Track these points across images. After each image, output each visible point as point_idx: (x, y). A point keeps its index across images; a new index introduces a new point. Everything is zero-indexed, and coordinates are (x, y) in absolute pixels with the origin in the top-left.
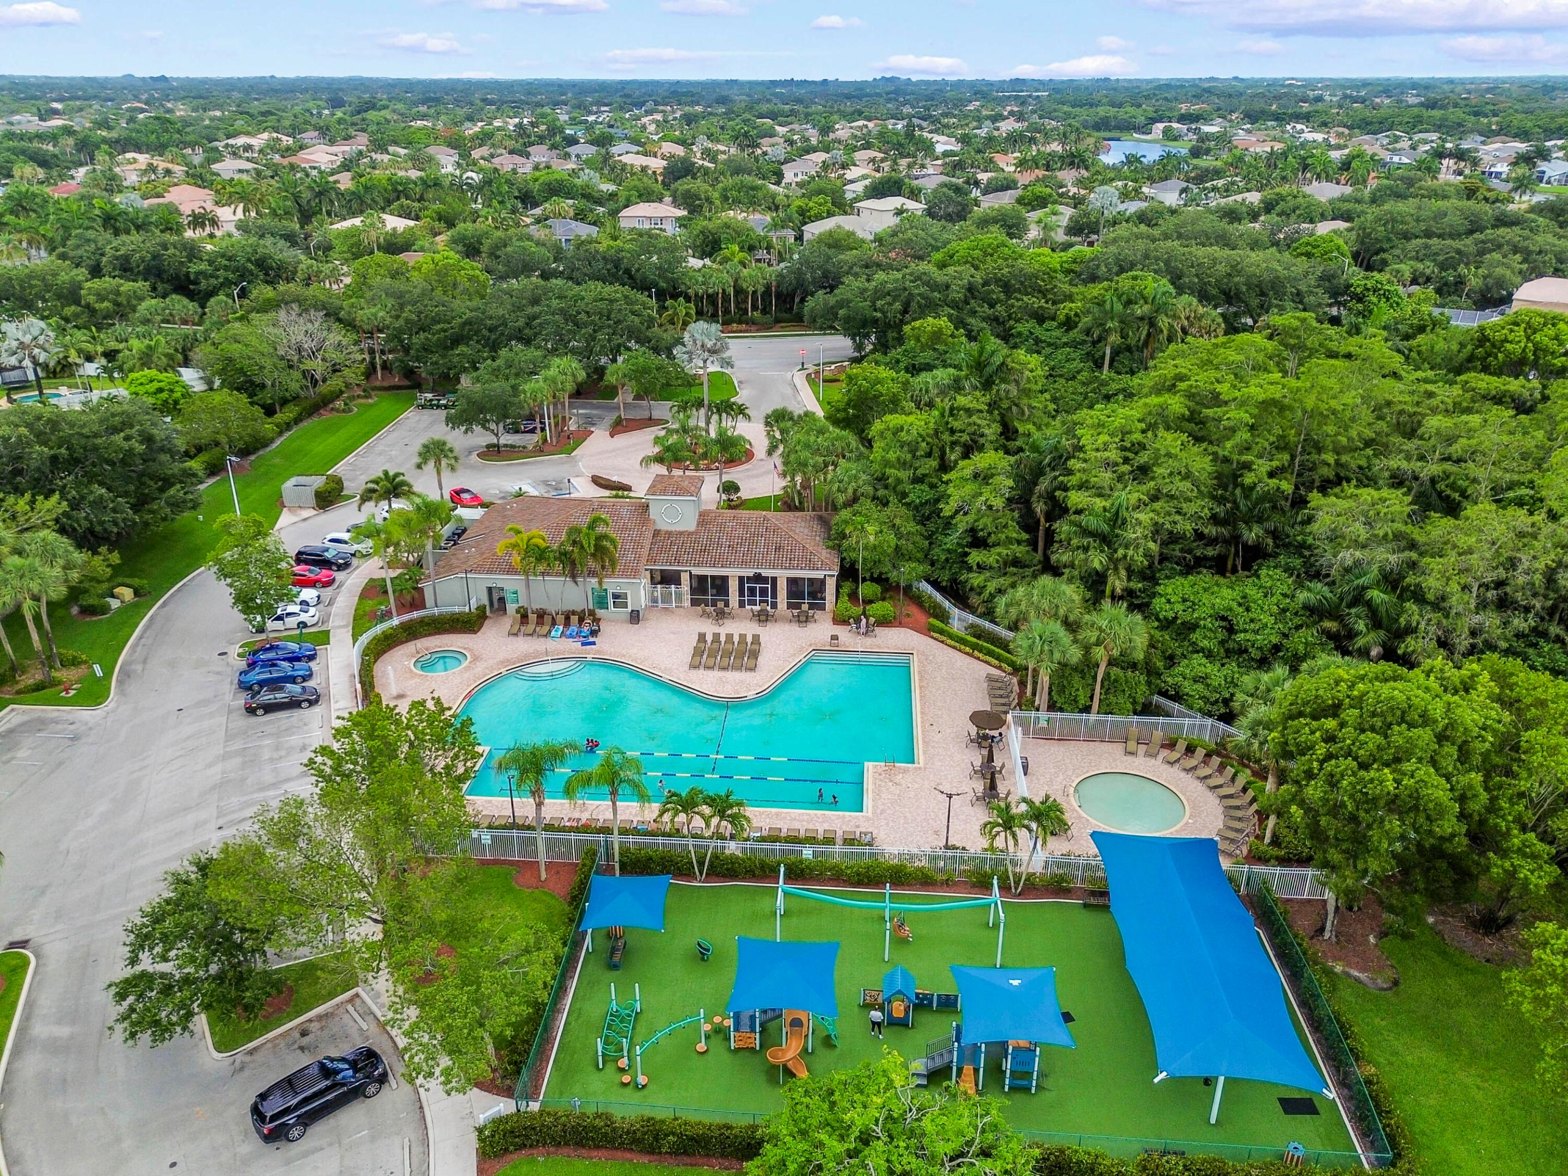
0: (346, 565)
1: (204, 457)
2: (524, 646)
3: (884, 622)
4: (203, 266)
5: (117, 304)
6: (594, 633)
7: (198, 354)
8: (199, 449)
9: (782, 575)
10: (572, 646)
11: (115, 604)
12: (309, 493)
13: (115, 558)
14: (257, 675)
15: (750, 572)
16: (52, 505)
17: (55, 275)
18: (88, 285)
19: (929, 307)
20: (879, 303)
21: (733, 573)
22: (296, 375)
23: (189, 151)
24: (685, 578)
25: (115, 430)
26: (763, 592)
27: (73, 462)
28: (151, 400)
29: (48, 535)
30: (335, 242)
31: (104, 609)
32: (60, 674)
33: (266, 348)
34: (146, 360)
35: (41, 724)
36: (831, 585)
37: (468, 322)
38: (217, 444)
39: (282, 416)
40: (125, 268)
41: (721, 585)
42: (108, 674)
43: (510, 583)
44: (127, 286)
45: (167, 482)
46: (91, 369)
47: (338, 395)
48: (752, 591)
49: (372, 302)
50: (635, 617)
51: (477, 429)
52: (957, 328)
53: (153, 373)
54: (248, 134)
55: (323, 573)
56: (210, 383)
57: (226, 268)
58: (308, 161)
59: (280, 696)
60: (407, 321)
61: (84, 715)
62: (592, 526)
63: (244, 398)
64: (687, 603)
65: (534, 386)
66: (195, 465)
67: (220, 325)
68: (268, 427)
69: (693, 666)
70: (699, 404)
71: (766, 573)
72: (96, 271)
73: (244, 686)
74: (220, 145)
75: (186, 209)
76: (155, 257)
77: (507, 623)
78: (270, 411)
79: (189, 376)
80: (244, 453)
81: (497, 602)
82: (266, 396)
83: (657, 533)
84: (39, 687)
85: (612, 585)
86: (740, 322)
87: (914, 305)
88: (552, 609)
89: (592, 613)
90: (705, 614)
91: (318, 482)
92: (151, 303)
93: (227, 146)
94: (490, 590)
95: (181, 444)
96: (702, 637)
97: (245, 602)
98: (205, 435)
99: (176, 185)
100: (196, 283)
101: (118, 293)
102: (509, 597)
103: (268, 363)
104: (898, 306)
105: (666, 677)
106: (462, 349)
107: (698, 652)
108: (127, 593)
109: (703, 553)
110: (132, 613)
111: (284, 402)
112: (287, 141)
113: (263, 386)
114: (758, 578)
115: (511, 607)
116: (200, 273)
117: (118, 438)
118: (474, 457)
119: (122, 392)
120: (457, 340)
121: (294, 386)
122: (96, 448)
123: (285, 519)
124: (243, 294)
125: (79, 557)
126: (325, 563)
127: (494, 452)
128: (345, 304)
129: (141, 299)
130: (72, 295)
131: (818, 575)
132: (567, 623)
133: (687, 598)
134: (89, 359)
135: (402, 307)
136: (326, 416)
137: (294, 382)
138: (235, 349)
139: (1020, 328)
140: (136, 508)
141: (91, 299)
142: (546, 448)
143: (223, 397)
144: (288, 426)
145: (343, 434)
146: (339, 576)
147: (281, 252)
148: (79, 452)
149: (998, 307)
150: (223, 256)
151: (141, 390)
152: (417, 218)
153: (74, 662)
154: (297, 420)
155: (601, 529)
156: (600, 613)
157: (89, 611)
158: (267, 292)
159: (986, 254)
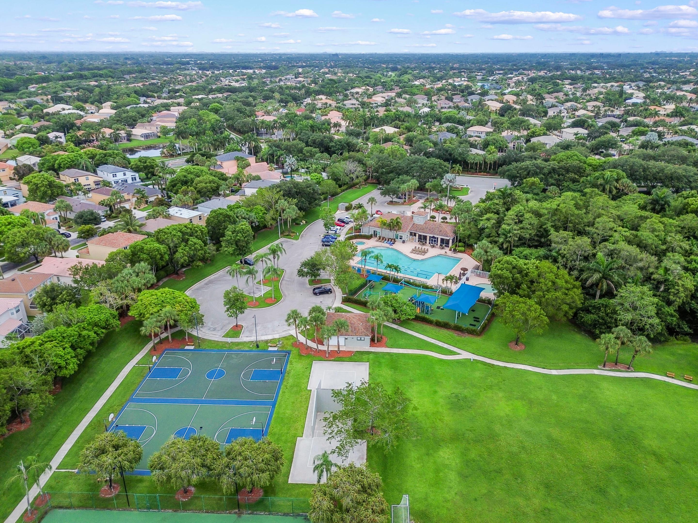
0: (348, 223)
1: (324, 196)
2: (379, 244)
3: (460, 252)
4: (333, 144)
5: (311, 154)
6: (393, 243)
7: (327, 169)
8: (323, 194)
9: (440, 237)
10: (388, 245)
11: (302, 224)
12: (345, 207)
13: (304, 213)
14: (324, 240)
15: (432, 236)
16: (295, 201)
17: (298, 145)
18: (305, 148)
19: (535, 174)
20: (520, 171)
21: (428, 235)
22: (348, 178)
23: (338, 94)
24: (417, 235)
25: (308, 187)
26: (435, 241)
27: (300, 193)
28: (315, 181)
29: (294, 206)
30: (371, 137)
31: (300, 224)
32: (291, 234)
33: (342, 170)
34: (315, 171)
35: (287, 242)
36: (451, 241)
37: (395, 167)
38: (327, 193)
39: (343, 188)
40: (314, 144)
41: (425, 237)
42: (299, 235)
43: (378, 230)
44: (314, 150)
45: (316, 200)
46: (303, 171)
47: (357, 184)
48: (432, 240)
49: (372, 159)
50: (404, 242)
51: (387, 196)
52: (541, 182)
53: (316, 174)
54: (358, 87)
55: (343, 224)
56: (329, 177)
57: (339, 145)
58: (374, 101)
59: (329, 244)
60: (379, 165)
61: (294, 241)
62: (396, 219)
63: (335, 182)
64: (417, 241)
65: (404, 187)
66: (322, 197)
67: (334, 162)
68: (339, 190)
69: (411, 252)
70: (446, 196)
71: (435, 236)
72: (307, 145)
73: (323, 242)
74: (348, 92)
75: (333, 121)
76: (322, 140)
77: (376, 239)
78: (340, 186)
79: (324, 175)
80: (333, 196)
81: (375, 234)
82: (340, 182)
83: (414, 224)
84: (287, 235)
85: (400, 233)
86: (484, 172)
87: (531, 173)
88: (386, 237)
89: (394, 239)
90: (420, 244)
91: (347, 205)
92: (319, 154)
93: (350, 93)
94: (374, 231)
95: (320, 192)
96: (416, 247)
97: (326, 225)
98: (325, 190)
99: (332, 110)
100: (330, 148)
101: (311, 151)
102: (378, 233)
103: (342, 174)
104: (525, 173)
105: (404, 253)
106: (391, 175)
107: (413, 250)
108: (304, 222)
109: (422, 229)
110: (305, 226)
111: (344, 184)
112: (371, 90)
113: (340, 180)
114: (433, 237)
115: (378, 236)
116: (332, 146)
117: (308, 189)
118: (386, 204)
119: (309, 178)
120: (392, 172)
121: (347, 180)
122: (304, 191)
123: (338, 212)
124: (341, 154)
125: (299, 211)
126: (344, 222)
127: (391, 203)
128: (365, 159)
129: (317, 153)
130: (300, 151)
131: (448, 238)
132: (388, 241)
133: (417, 240)
134: (303, 168)
135: (379, 161)
136: (354, 188)
137: (347, 179)
138: (336, 170)
139: (565, 184)
140: (309, 204)
141: (305, 152)
142: (405, 203)
143: (330, 181)
144: (344, 191)
145: (357, 194)
146: (346, 225)
147: (353, 140)
148: (301, 191)
149: (561, 176)
150: (339, 141)
151: (313, 178)
152: (399, 128)
153: (294, 233)
154: (346, 189)
155: (399, 220)
156: (396, 240)
157: (297, 224)
158: (346, 154)
159: (568, 158)
